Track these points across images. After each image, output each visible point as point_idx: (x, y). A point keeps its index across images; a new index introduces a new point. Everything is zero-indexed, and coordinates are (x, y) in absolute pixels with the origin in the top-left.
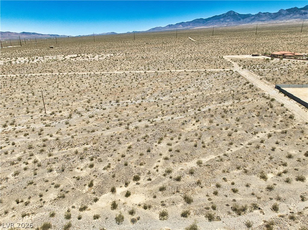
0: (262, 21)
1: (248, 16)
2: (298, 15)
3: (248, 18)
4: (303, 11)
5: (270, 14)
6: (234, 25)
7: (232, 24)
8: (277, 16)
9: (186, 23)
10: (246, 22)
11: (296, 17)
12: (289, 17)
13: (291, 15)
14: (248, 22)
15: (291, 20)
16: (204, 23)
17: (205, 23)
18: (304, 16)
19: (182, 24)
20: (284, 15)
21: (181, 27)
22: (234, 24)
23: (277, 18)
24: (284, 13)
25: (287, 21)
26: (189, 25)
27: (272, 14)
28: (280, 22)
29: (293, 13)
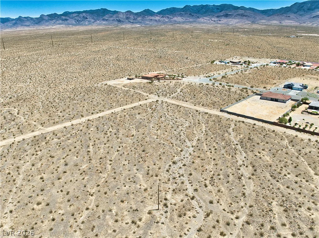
0: (26, 25)
2: (61, 21)
3: (9, 22)
4: (64, 17)
5: (32, 19)
10: (8, 27)
11: (59, 23)
12: (53, 23)
13: (54, 21)
14: (11, 27)
15: (58, 26)
18: (66, 22)
20: (47, 21)
24: (46, 18)
25: (53, 27)
27: (34, 19)
28: (47, 28)
29: (55, 19)
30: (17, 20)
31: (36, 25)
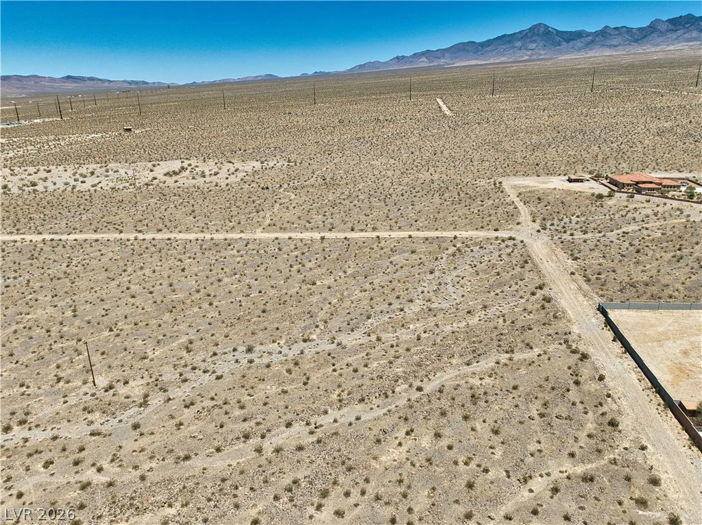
0: (610, 46)
1: (579, 35)
2: (695, 34)
3: (578, 40)
5: (629, 30)
6: (546, 57)
7: (541, 55)
8: (645, 37)
9: (436, 53)
10: (574, 50)
11: (689, 37)
12: (674, 37)
13: (679, 33)
14: (579, 50)
15: (679, 46)
16: (478, 51)
17: (480, 53)
19: (427, 54)
20: (662, 34)
21: (423, 63)
22: (545, 54)
23: (646, 39)
24: (663, 28)
25: (669, 48)
26: (443, 56)
27: (635, 30)
28: (653, 50)
29: (684, 28)
30: (597, 35)
31: (633, 44)
